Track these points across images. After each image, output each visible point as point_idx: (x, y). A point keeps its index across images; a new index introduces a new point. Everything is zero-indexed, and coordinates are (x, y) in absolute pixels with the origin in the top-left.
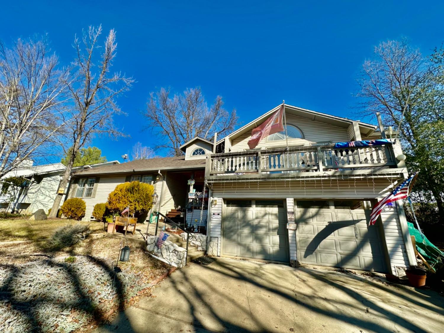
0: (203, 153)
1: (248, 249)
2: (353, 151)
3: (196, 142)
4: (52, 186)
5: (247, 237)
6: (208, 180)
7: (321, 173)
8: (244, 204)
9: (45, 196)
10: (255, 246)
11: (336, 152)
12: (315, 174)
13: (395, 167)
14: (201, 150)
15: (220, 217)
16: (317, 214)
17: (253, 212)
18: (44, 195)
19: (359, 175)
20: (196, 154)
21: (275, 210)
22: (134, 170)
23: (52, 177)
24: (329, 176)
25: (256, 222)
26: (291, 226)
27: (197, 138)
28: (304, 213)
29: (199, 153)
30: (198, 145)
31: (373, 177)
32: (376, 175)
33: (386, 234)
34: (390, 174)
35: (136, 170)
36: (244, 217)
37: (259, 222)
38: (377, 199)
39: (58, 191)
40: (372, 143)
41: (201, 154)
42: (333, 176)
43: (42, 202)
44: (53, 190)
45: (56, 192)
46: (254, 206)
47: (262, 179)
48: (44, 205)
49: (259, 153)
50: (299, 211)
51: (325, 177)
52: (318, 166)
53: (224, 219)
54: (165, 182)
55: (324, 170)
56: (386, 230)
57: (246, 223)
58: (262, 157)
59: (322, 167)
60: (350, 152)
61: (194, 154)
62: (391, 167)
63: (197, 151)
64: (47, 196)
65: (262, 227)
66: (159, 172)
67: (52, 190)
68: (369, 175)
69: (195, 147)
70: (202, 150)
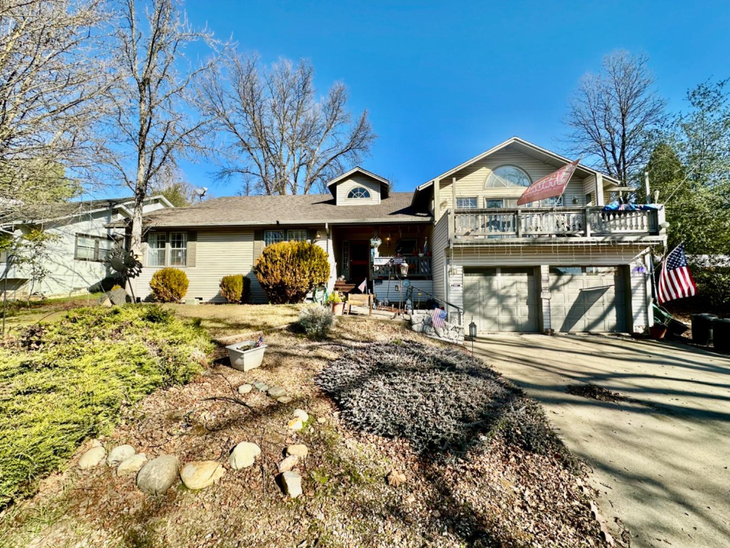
0: (367, 195)
1: (495, 322)
2: (620, 215)
3: (356, 176)
4: (63, 246)
5: (495, 307)
6: (454, 244)
7: (589, 238)
8: (488, 272)
9: (56, 265)
10: (504, 317)
11: (603, 215)
12: (584, 239)
13: (657, 234)
14: (362, 190)
15: (460, 289)
16: (570, 280)
17: (500, 281)
18: (54, 262)
19: (626, 242)
20: (355, 197)
21: (524, 278)
23: (59, 228)
24: (598, 242)
25: (503, 292)
26: (545, 295)
27: (356, 170)
28: (557, 281)
29: (360, 194)
30: (358, 182)
31: (639, 244)
32: (641, 242)
33: (633, 298)
34: (653, 241)
35: (282, 222)
36: (489, 287)
37: (508, 292)
38: (629, 266)
39: (76, 254)
40: (641, 207)
41: (362, 197)
42: (602, 242)
43: (53, 276)
44: (68, 254)
45: (73, 257)
46: (499, 275)
47: (526, 243)
48: (58, 282)
49: (520, 211)
50: (553, 278)
51: (594, 242)
52: (585, 230)
53: (466, 290)
54: (330, 242)
55: (592, 235)
56: (633, 295)
57: (493, 293)
58: (523, 216)
59: (589, 231)
60: (617, 216)
61: (350, 195)
62: (651, 234)
63: (355, 190)
64: (60, 264)
65: (510, 297)
66: (327, 227)
67: (65, 252)
68: (635, 242)
69: (352, 184)
70: (365, 190)
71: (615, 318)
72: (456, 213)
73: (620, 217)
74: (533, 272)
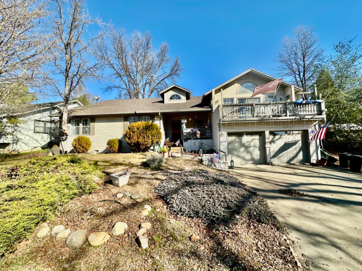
0: (179, 98)
1: (244, 159)
2: (303, 105)
3: (174, 89)
4: (28, 126)
5: (243, 152)
6: (223, 121)
7: (288, 117)
8: (240, 135)
9: (25, 136)
10: (248, 157)
11: (295, 106)
12: (286, 118)
13: (321, 114)
14: (177, 96)
15: (226, 143)
16: (280, 138)
17: (246, 139)
18: (24, 134)
19: (306, 119)
20: (173, 99)
21: (257, 137)
22: (135, 112)
23: (26, 117)
24: (293, 119)
25: (247, 144)
26: (267, 145)
27: (174, 86)
28: (273, 138)
29: (176, 98)
30: (174, 92)
31: (313, 119)
32: (313, 118)
33: (310, 146)
34: (319, 118)
35: (137, 112)
36: (240, 142)
37: (250, 144)
38: (308, 130)
39: (34, 130)
40: (313, 102)
41: (177, 99)
42: (295, 119)
43: (23, 141)
44: (30, 130)
45: (33, 131)
46: (245, 136)
47: (258, 120)
48: (26, 144)
49: (254, 105)
50: (271, 137)
51: (291, 119)
52: (286, 113)
53: (229, 144)
54: (162, 121)
55: (290, 116)
56: (311, 144)
57: (243, 145)
58: (256, 107)
59: (288, 114)
61: (171, 98)
62: (319, 115)
63: (173, 96)
64: (26, 135)
65: (251, 147)
66: (160, 114)
67: (29, 129)
68: (310, 118)
69: (172, 93)
70: (178, 95)
71: (302, 156)
72: (223, 106)
73: (303, 107)
74: (261, 134)
